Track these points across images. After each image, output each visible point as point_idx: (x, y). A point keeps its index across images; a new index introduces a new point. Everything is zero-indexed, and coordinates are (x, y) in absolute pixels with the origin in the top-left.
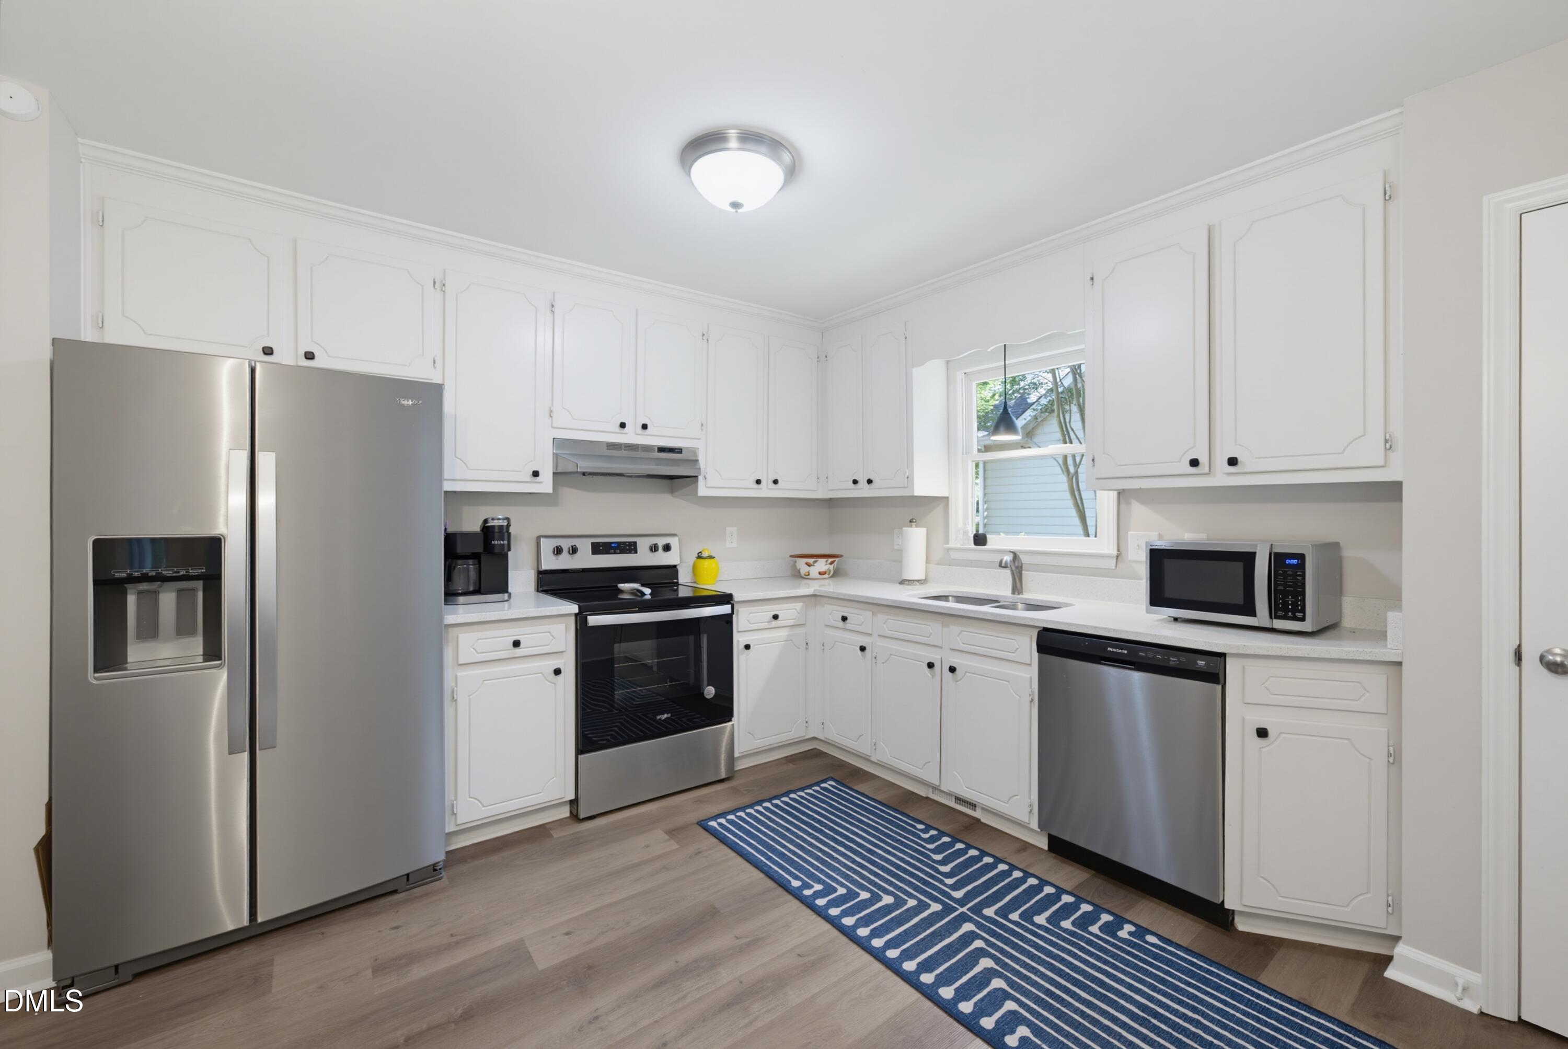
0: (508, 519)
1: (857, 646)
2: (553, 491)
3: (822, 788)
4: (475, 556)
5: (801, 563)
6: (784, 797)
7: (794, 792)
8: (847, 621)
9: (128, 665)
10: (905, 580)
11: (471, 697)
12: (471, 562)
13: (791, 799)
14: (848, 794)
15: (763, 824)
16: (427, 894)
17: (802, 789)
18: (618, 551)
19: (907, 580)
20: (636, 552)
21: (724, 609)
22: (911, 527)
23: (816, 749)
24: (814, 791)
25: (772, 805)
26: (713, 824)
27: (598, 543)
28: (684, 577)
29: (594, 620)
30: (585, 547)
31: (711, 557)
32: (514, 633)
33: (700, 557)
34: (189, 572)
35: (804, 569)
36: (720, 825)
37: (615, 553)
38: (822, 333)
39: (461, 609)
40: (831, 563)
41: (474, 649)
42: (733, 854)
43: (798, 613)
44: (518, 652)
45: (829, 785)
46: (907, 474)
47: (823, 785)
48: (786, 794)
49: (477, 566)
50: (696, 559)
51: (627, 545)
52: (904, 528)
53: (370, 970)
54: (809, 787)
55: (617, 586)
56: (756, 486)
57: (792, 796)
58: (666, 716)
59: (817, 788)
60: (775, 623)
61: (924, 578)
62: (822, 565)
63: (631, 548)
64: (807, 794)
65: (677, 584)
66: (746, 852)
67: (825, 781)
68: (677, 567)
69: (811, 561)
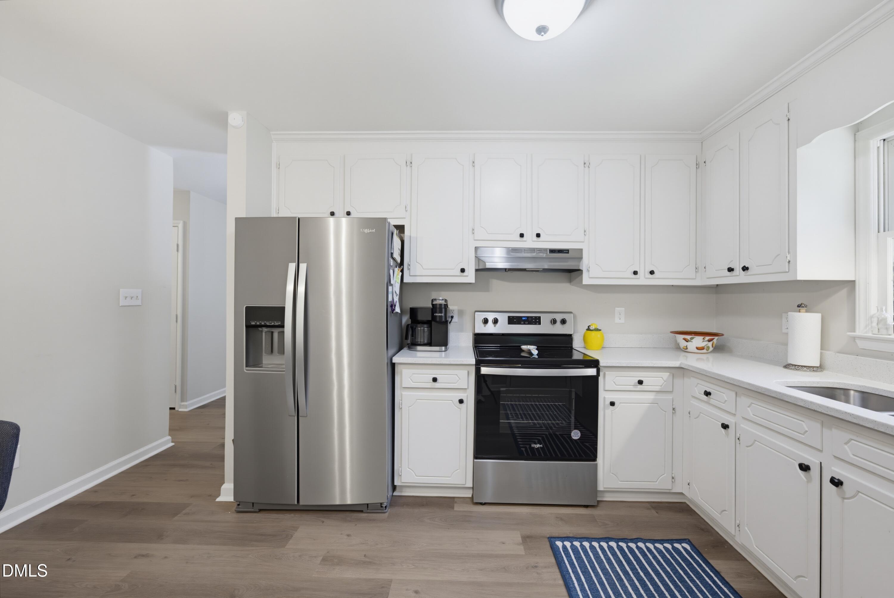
0: (446, 301)
1: (720, 422)
2: (475, 282)
3: (674, 548)
4: (429, 323)
5: (680, 338)
6: (632, 542)
7: (644, 541)
8: (711, 396)
9: (263, 365)
10: (790, 364)
11: (410, 408)
12: (425, 326)
13: (638, 547)
14: (700, 566)
15: (600, 563)
16: (374, 520)
17: (653, 541)
18: (527, 323)
19: (793, 365)
20: (540, 324)
21: (591, 372)
22: (799, 312)
23: (685, 503)
24: (664, 547)
25: (617, 547)
26: (559, 544)
27: (513, 317)
28: (577, 344)
29: (485, 370)
30: (503, 319)
31: (597, 330)
32: (435, 372)
33: (589, 329)
34: (275, 323)
35: (683, 344)
36: (564, 547)
37: (524, 324)
38: (702, 142)
39: (419, 354)
40: (709, 341)
41: (410, 379)
42: (561, 582)
43: (665, 381)
44: (436, 385)
45: (683, 547)
46: (788, 258)
47: (677, 545)
48: (635, 541)
49: (430, 328)
50: (586, 330)
51: (534, 319)
52: (789, 313)
53: (321, 558)
54: (662, 541)
55: (520, 347)
56: (634, 276)
57: (641, 544)
58: (538, 446)
59: (669, 546)
60: (640, 387)
61: (818, 365)
62: (698, 341)
63: (536, 321)
64: (655, 548)
65: (572, 348)
66: (572, 586)
67: (680, 541)
68: (572, 336)
69: (688, 337)
